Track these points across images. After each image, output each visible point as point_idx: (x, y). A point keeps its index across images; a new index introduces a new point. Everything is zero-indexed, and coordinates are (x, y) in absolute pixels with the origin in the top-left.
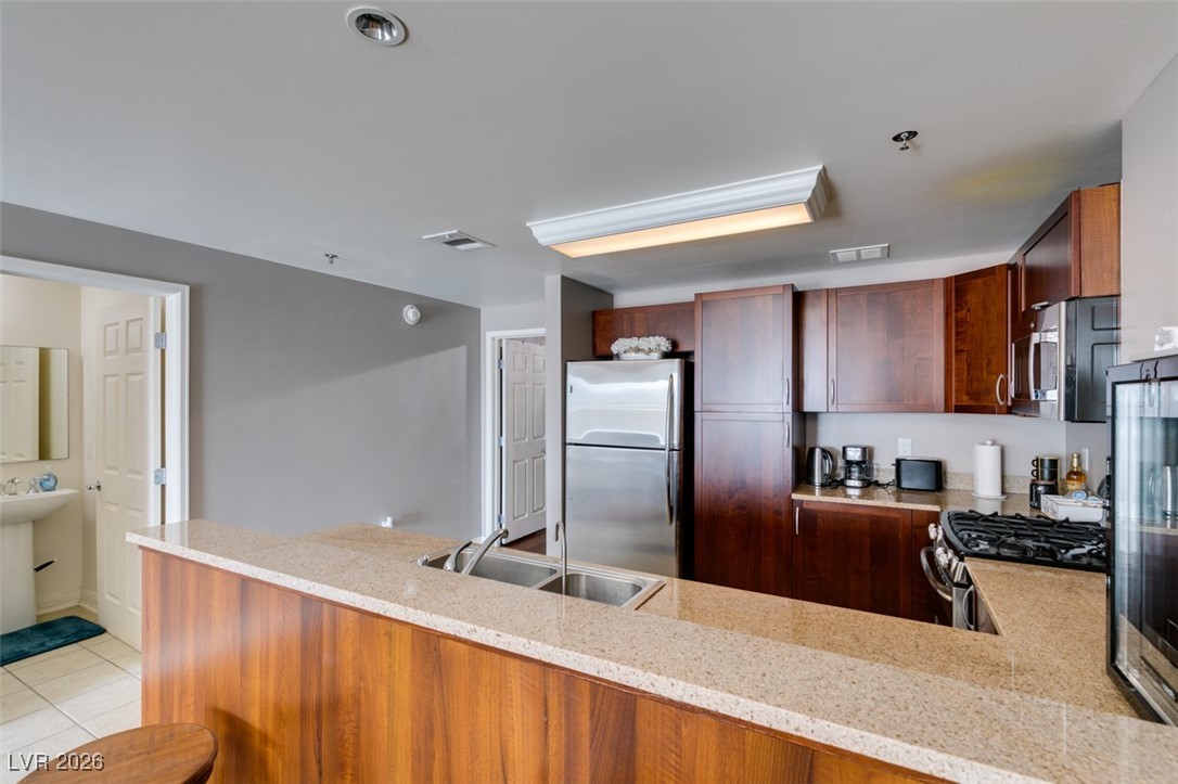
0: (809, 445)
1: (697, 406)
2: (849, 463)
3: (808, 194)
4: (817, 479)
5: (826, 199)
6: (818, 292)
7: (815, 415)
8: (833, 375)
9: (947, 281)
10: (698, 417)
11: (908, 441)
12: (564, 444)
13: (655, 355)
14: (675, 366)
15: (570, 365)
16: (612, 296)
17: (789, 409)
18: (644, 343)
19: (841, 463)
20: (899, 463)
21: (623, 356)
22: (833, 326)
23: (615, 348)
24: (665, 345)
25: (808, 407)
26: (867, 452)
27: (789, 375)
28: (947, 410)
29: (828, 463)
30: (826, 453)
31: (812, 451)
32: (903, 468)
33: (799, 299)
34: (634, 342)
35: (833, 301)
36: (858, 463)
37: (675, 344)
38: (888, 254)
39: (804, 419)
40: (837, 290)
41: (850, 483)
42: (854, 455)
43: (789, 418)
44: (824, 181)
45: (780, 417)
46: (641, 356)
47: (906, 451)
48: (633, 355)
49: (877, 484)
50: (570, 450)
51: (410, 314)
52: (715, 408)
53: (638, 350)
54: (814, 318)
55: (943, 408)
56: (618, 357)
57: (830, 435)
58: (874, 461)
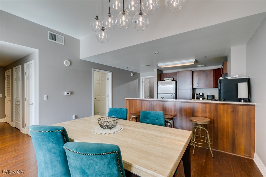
0: (194, 93)
1: (178, 88)
2: (200, 96)
3: (194, 62)
4: (195, 98)
5: (196, 61)
6: (195, 71)
7: (195, 89)
8: (198, 83)
9: (214, 70)
10: (178, 89)
11: (209, 92)
12: (157, 93)
13: (171, 80)
14: (174, 82)
15: (158, 82)
16: (162, 71)
17: (191, 88)
18: (169, 78)
19: (199, 96)
20: (207, 95)
21: (166, 81)
22: (198, 76)
23: (165, 79)
24: (172, 79)
25: (194, 88)
26: (203, 94)
27: (191, 83)
28: (214, 87)
29: (197, 95)
30: (197, 94)
31: (195, 94)
32: (208, 96)
33: (193, 72)
34: (168, 78)
35: (197, 72)
36: (201, 95)
37: (174, 79)
38: (206, 66)
39: (193, 90)
40: (198, 71)
41: (200, 98)
42: (201, 94)
43: (191, 89)
44: (196, 60)
45: (190, 89)
46: (169, 80)
47: (209, 94)
48: (167, 80)
49: (204, 99)
50: (158, 94)
51: (132, 75)
52: (180, 88)
53: (168, 80)
54: (195, 75)
55: (213, 87)
56: (165, 81)
57: (197, 92)
58: (204, 95)
